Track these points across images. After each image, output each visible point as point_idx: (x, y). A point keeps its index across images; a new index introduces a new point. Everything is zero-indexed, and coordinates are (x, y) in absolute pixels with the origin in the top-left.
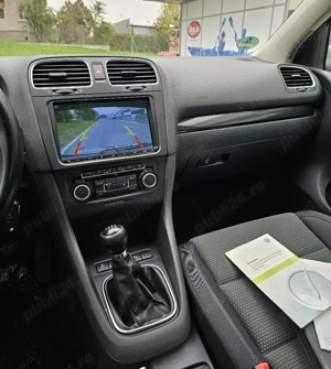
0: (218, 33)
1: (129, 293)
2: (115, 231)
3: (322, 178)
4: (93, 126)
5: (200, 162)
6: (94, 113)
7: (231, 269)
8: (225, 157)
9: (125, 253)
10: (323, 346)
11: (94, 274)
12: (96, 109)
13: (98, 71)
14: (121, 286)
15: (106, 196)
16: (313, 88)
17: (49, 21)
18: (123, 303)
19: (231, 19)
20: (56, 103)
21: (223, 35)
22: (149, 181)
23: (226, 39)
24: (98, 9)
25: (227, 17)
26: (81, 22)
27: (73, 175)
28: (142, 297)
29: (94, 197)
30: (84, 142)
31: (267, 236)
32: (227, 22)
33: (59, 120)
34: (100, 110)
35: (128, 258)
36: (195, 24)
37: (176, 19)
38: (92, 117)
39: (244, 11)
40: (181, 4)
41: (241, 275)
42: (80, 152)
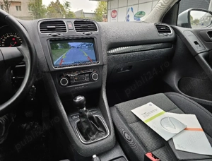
0: (126, 15)
1: (87, 126)
2: (80, 98)
3: (176, 77)
4: (68, 51)
5: (119, 70)
6: (69, 45)
7: (134, 117)
8: (130, 67)
9: (85, 109)
10: (177, 148)
11: (71, 120)
12: (69, 43)
13: (70, 25)
14: (83, 124)
15: (75, 84)
16: (171, 34)
17: (44, 11)
18: (84, 131)
19: (132, 8)
20: (51, 40)
21: (128, 16)
22: (95, 77)
23: (130, 18)
24: (67, 5)
25: (130, 7)
26: (59, 12)
27: (60, 74)
28: (93, 128)
29: (69, 84)
30: (64, 59)
31: (150, 103)
32: (130, 10)
33: (52, 48)
34: (71, 44)
35: (86, 111)
36: (114, 11)
37: (105, 9)
38: (68, 47)
39: (138, 4)
40: (108, 2)
41: (139, 120)
42: (63, 63)
